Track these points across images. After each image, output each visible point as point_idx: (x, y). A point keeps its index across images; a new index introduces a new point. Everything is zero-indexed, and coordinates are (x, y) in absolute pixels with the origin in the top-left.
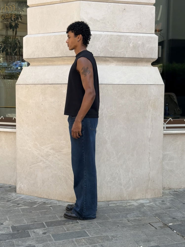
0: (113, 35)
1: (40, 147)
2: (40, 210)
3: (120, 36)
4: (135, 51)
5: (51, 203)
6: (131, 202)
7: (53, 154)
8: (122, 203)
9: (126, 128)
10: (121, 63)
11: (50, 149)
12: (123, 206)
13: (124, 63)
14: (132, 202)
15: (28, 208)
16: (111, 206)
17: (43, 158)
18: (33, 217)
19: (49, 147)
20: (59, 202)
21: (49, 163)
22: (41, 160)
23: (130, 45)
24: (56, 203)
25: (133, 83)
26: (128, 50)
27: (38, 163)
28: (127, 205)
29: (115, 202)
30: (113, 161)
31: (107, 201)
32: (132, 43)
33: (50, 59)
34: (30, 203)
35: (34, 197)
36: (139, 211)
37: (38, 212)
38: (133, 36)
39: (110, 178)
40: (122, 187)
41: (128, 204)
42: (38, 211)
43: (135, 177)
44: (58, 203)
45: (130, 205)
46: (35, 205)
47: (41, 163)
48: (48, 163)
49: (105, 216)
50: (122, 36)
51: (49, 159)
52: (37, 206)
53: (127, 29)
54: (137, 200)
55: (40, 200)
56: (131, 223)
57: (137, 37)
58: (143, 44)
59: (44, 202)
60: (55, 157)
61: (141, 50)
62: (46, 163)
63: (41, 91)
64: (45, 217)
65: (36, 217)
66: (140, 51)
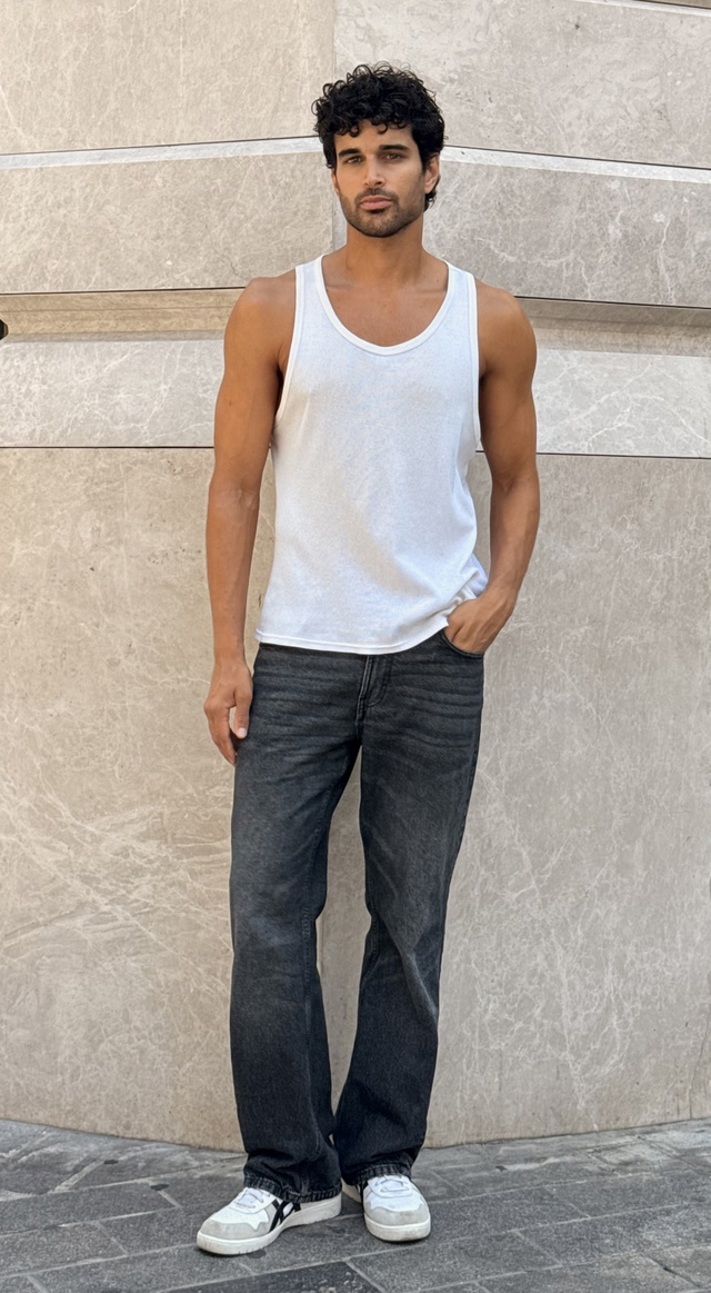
0: (518, 169)
1: (79, 823)
2: (106, 1212)
3: (556, 175)
4: (637, 267)
5: (149, 1162)
6: (624, 1146)
7: (158, 863)
8: (572, 1151)
9: (590, 705)
10: (557, 331)
11: (143, 837)
12: (591, 1173)
13: (569, 335)
14: (622, 1141)
15: (27, 1201)
16: (519, 1173)
17: (96, 889)
18: (80, 1263)
19: (132, 821)
20: (196, 1159)
21: (134, 921)
22: (81, 905)
23: (611, 229)
24: (186, 1164)
25: (629, 447)
26: (598, 256)
27: (61, 917)
28: (605, 1162)
29: (531, 1147)
30: (518, 901)
31: (481, 1143)
32: (617, 219)
33: (143, 301)
34: (23, 1165)
35: (36, 1129)
36: (693, 1199)
37: (96, 1223)
38: (626, 179)
39: (498, 1005)
40: (568, 1056)
41: (613, 1158)
42: (93, 1217)
43: (635, 994)
44: (196, 1164)
45: (627, 1164)
46: (60, 1181)
47: (79, 922)
48: (127, 919)
49: (513, 1239)
50: (566, 174)
51: (132, 897)
52: (76, 1187)
53: (589, 139)
54: (648, 1133)
55: (78, 1150)
56: (688, 1279)
57: (645, 183)
58: (679, 231)
59: (107, 1162)
60: (171, 886)
61: (665, 261)
62: (114, 919)
63: (86, 490)
64: (155, 1257)
65: (99, 1260)
66: (662, 268)
